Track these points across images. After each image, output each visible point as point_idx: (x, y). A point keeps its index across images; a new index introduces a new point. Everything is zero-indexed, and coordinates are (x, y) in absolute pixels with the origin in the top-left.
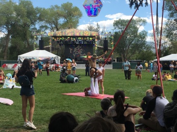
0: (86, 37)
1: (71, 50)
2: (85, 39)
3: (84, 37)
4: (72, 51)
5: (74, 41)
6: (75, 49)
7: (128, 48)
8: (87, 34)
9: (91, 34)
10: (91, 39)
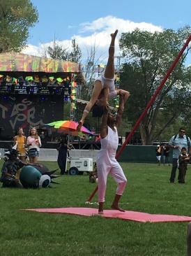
0: (48, 75)
1: (5, 109)
2: (44, 80)
3: (41, 75)
4: (8, 113)
5: (13, 86)
6: (16, 107)
7: (158, 107)
8: (49, 67)
9: (60, 68)
10: (59, 80)
